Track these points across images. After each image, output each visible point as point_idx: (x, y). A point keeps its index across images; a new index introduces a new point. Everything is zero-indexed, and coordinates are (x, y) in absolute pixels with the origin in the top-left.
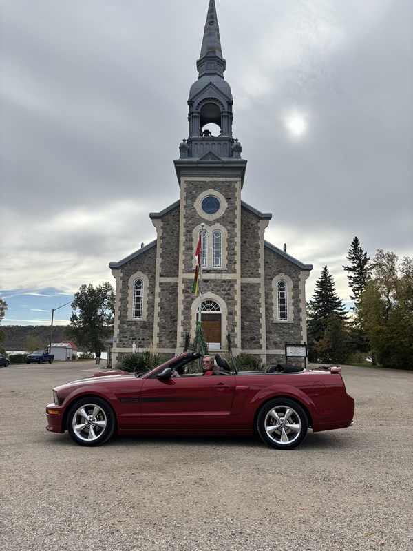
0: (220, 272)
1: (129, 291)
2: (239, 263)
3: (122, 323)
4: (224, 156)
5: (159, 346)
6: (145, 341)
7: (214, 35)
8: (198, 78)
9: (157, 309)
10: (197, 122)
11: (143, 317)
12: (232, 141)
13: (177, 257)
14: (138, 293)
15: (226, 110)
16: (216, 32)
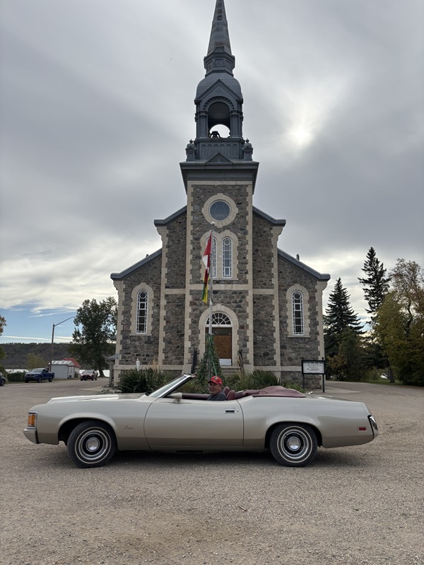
0: (230, 282)
1: (133, 304)
2: (250, 272)
3: (125, 338)
4: (234, 158)
5: (165, 363)
6: (150, 358)
7: (222, 30)
8: (206, 76)
9: (163, 323)
10: (204, 122)
11: (148, 332)
12: (242, 142)
13: (184, 267)
14: (142, 306)
15: (236, 109)
16: (224, 27)
